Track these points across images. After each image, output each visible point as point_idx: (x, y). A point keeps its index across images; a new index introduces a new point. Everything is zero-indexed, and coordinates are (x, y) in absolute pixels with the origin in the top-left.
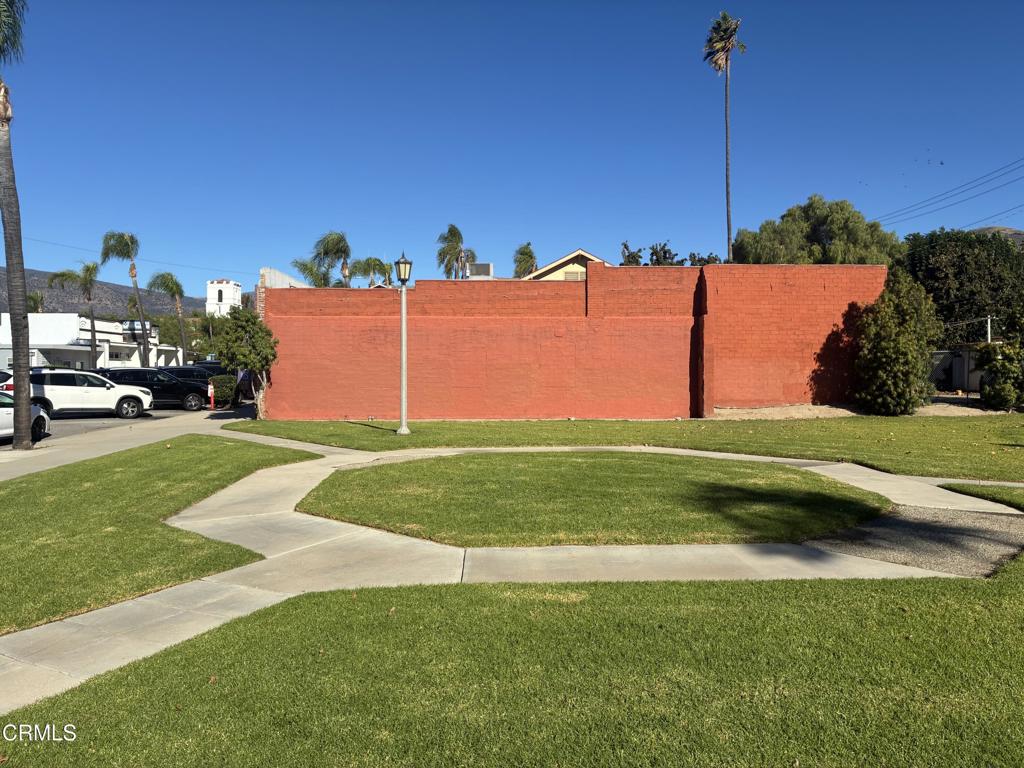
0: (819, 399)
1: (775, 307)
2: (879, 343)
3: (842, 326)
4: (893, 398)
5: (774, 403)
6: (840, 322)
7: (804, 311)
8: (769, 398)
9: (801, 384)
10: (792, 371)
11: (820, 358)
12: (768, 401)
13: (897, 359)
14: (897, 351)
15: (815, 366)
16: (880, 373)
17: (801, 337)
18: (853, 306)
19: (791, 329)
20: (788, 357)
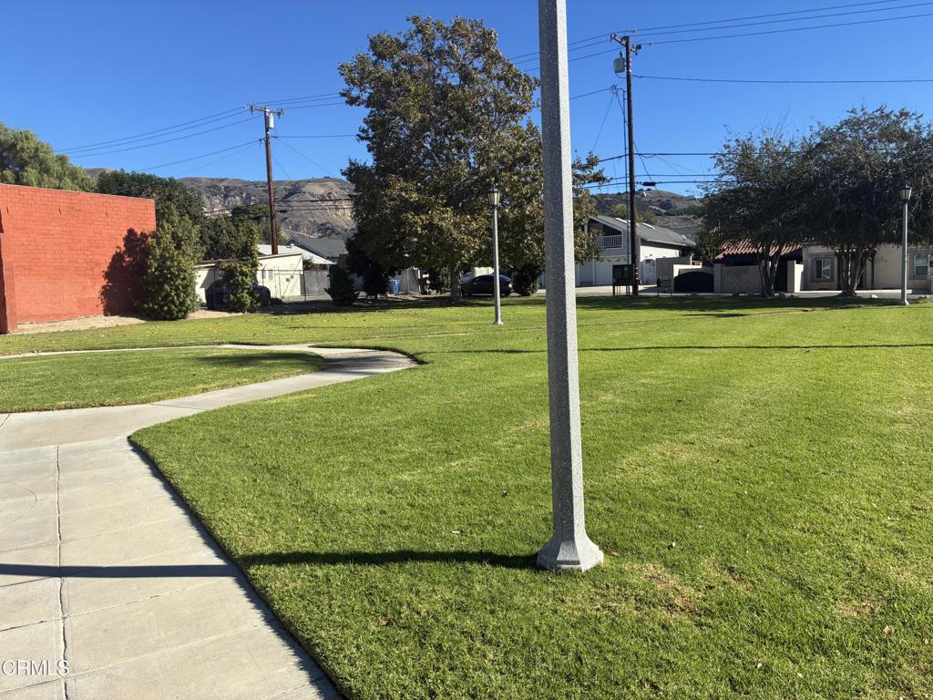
0: (110, 310)
1: (65, 229)
2: (163, 263)
3: (123, 249)
4: (176, 306)
5: (71, 316)
6: (121, 244)
7: (92, 234)
8: (65, 312)
9: (93, 298)
10: (85, 288)
11: (107, 275)
12: (65, 315)
13: (179, 275)
14: (180, 270)
15: (104, 282)
16: (166, 286)
17: (90, 257)
18: (131, 232)
19: (81, 250)
20: (80, 275)
